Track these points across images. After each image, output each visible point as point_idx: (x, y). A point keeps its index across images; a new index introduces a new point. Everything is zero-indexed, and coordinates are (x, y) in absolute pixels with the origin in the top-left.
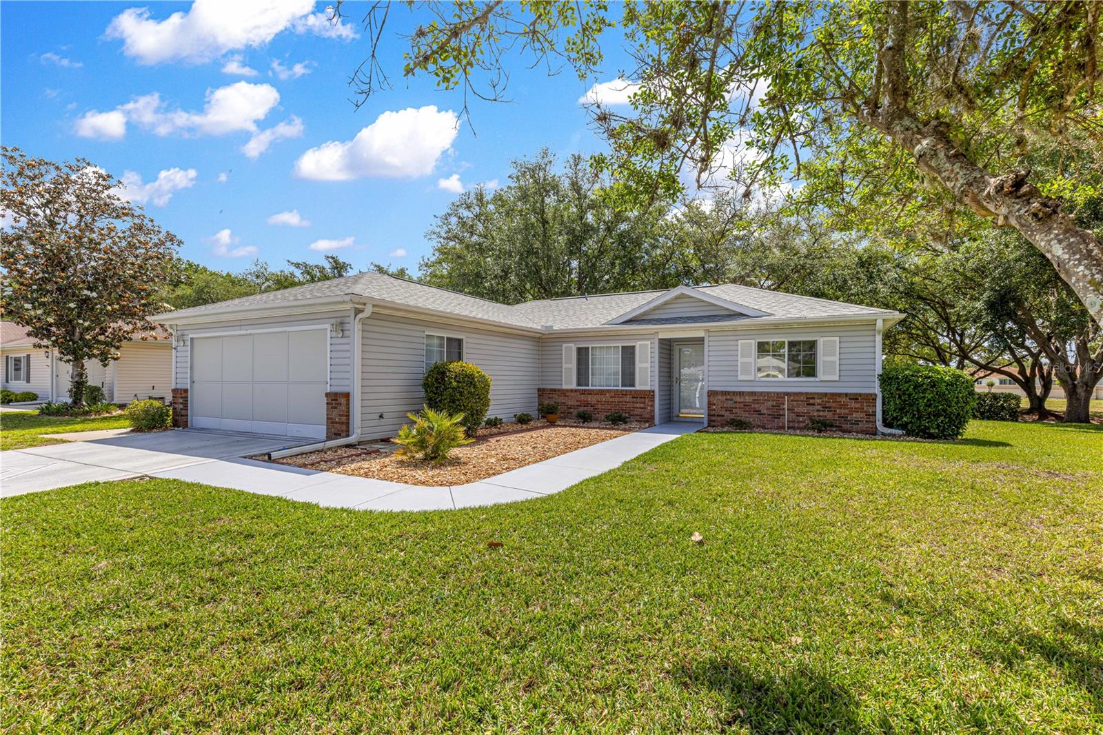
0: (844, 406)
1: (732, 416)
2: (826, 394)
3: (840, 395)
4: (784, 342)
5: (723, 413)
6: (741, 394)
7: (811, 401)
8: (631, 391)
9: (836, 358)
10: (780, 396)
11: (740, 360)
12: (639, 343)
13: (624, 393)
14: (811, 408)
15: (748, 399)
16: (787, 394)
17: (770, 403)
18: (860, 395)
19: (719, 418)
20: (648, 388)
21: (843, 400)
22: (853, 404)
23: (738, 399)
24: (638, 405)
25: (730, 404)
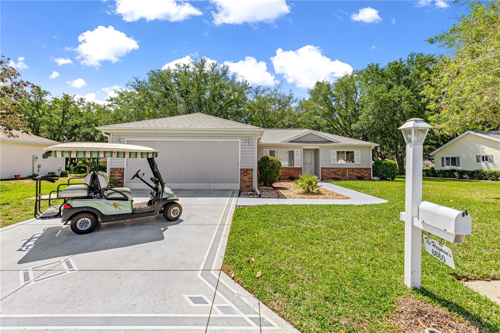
0: (363, 172)
1: (330, 176)
2: (358, 168)
3: (362, 168)
4: (344, 152)
5: (327, 175)
6: (333, 168)
7: (354, 171)
8: (293, 168)
9: (360, 157)
10: (345, 169)
11: (332, 157)
12: (296, 150)
13: (290, 169)
14: (353, 173)
15: (335, 170)
16: (347, 168)
17: (342, 171)
18: (367, 168)
19: (326, 177)
20: (299, 167)
21: (363, 170)
22: (365, 171)
23: (332, 170)
24: (296, 173)
25: (328, 172)
